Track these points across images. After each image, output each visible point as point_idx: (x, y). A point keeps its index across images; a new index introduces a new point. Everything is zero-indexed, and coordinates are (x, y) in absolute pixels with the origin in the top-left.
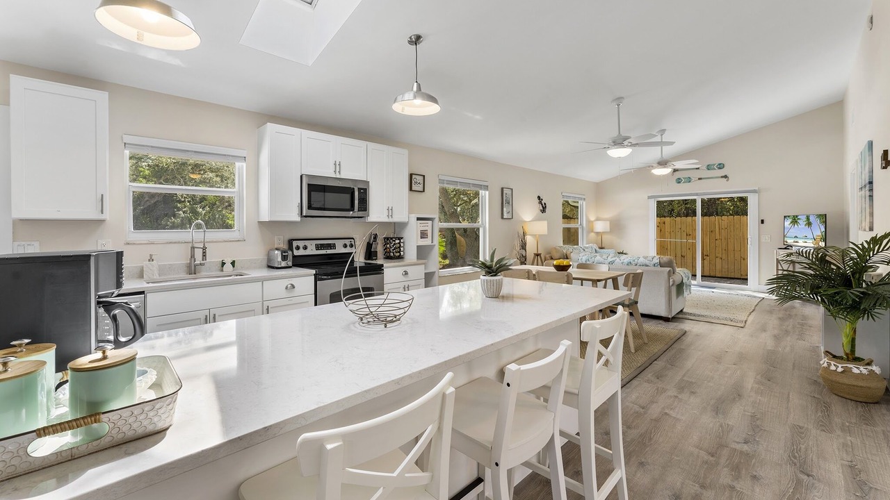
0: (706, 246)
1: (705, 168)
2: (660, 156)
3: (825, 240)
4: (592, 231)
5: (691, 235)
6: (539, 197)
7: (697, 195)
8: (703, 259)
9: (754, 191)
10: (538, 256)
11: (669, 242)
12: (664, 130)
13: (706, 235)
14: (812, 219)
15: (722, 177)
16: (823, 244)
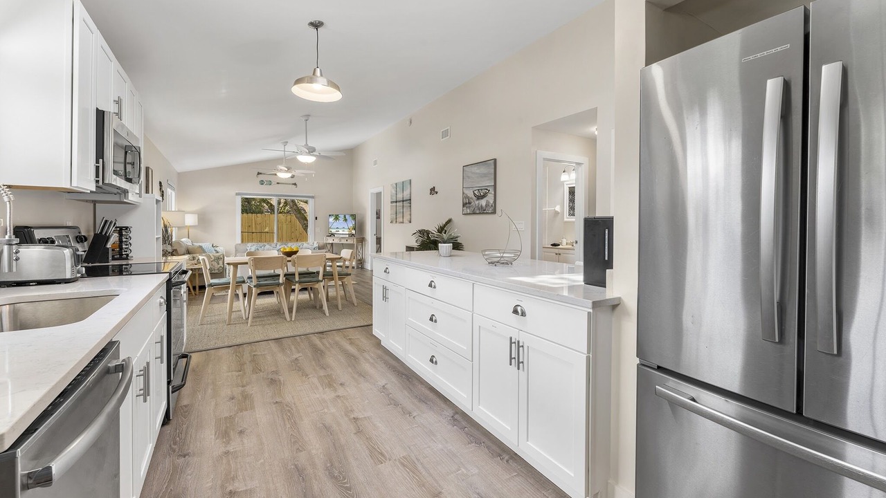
3: (355, 229)
6: (160, 183)
7: (276, 195)
9: (313, 197)
14: (347, 217)
15: (293, 184)
16: (354, 232)
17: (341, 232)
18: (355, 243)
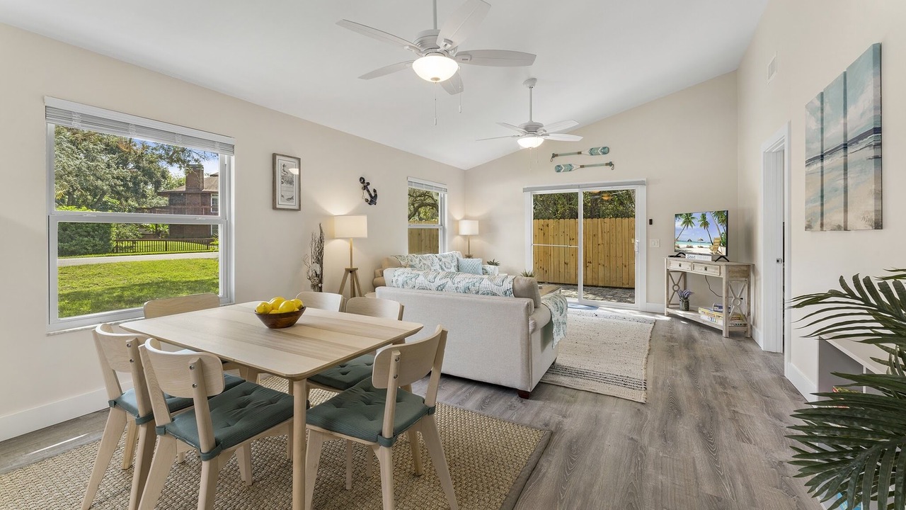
0: (589, 253)
1: (587, 152)
2: (529, 120)
3: (726, 244)
4: (458, 234)
5: (573, 239)
6: (362, 180)
7: (579, 187)
8: (586, 267)
9: (642, 183)
10: (351, 272)
11: (552, 248)
12: (534, 80)
13: (589, 239)
14: (708, 218)
15: (607, 164)
16: (722, 250)
17: (696, 249)
18: (723, 276)
